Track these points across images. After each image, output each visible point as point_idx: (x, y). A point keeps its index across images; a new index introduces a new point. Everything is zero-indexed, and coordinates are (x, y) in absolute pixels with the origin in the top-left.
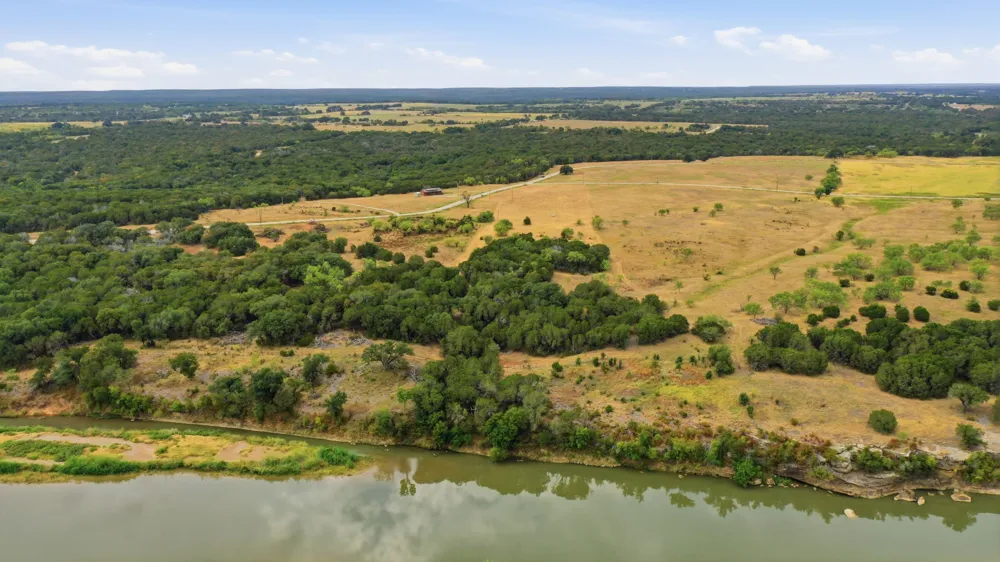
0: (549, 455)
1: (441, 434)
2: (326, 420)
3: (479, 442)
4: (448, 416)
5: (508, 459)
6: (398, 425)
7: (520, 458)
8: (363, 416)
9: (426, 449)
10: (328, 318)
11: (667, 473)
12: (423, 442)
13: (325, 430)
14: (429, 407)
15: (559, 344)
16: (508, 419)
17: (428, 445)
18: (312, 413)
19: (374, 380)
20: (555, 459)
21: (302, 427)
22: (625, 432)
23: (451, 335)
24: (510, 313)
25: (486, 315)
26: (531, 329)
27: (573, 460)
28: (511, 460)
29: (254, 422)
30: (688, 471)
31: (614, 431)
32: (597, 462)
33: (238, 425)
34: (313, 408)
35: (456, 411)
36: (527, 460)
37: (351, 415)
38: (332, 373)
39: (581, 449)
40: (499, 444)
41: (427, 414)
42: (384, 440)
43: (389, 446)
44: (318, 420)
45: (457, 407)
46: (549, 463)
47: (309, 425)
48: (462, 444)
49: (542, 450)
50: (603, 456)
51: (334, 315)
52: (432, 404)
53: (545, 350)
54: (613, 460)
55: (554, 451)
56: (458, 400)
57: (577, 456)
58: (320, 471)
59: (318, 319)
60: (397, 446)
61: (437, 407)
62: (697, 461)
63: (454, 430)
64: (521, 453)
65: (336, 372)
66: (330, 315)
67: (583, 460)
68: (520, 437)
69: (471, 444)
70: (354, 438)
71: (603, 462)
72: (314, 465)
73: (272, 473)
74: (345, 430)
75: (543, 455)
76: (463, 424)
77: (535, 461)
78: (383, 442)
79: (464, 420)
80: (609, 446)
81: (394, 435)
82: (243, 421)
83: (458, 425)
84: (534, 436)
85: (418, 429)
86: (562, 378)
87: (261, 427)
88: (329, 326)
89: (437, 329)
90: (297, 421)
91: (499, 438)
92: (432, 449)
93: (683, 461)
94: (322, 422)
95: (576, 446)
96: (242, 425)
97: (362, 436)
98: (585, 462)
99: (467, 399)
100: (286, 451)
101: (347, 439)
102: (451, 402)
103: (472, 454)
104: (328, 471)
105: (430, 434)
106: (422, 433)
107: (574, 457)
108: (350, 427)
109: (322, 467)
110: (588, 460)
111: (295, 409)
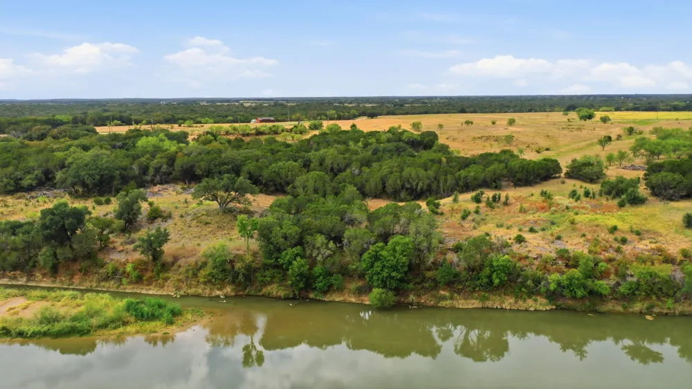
0: (452, 298)
1: (301, 275)
2: (141, 268)
3: (353, 286)
4: (308, 252)
5: (395, 306)
6: (238, 265)
7: (412, 304)
8: (192, 260)
9: (278, 299)
10: (157, 170)
11: (626, 314)
12: (274, 289)
13: (139, 280)
14: (282, 240)
15: (425, 187)
16: (394, 250)
17: (282, 294)
18: (123, 260)
19: (207, 223)
20: (461, 303)
21: (107, 279)
22: (554, 262)
23: (299, 181)
24: (362, 165)
25: (335, 166)
26: (392, 173)
27: (489, 304)
28: (398, 307)
29: (44, 275)
30: (656, 310)
31: (536, 262)
32: (522, 305)
33: (22, 281)
34: (125, 254)
35: (318, 245)
36: (421, 307)
37: (176, 259)
38: (155, 218)
39: (498, 287)
40: (384, 284)
41: (279, 250)
42: (220, 289)
43: (226, 297)
44: (129, 268)
45: (320, 239)
46: (453, 308)
47: (116, 274)
48: (329, 289)
49: (442, 292)
50: (530, 297)
51: (165, 166)
52: (285, 238)
53: (410, 194)
54: (544, 301)
55: (459, 292)
56: (321, 232)
57: (492, 297)
58: (121, 329)
59: (145, 170)
60: (236, 296)
61: (293, 242)
62: (668, 296)
63: (318, 269)
64: (412, 298)
65: (160, 216)
66: (160, 168)
67: (503, 302)
68: (410, 276)
69: (340, 290)
70: (178, 289)
71: (530, 304)
72: (113, 321)
73: (45, 334)
74: (166, 279)
75: (444, 298)
76: (329, 261)
77: (435, 307)
78: (218, 293)
79: (330, 256)
80: (537, 281)
81: (233, 282)
82: (30, 275)
83: (323, 263)
84: (429, 274)
85: (267, 273)
86: (442, 214)
87: (54, 282)
88: (158, 178)
89: (283, 176)
90: (101, 271)
91: (385, 274)
92: (287, 299)
93: (648, 296)
94: (135, 269)
95: (491, 283)
96: (28, 280)
97: (190, 287)
98: (506, 305)
99: (332, 230)
100: (79, 306)
101: (169, 290)
102: (312, 235)
103: (343, 302)
104: (134, 330)
105: (284, 277)
106: (273, 277)
107: (487, 299)
108: (173, 276)
109: (125, 323)
110: (509, 302)
111: (100, 256)
